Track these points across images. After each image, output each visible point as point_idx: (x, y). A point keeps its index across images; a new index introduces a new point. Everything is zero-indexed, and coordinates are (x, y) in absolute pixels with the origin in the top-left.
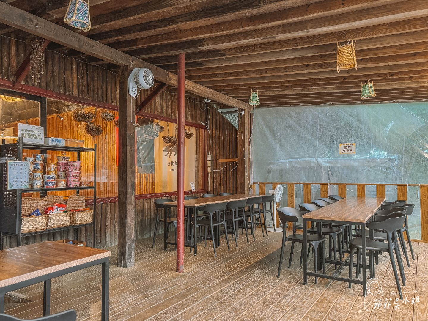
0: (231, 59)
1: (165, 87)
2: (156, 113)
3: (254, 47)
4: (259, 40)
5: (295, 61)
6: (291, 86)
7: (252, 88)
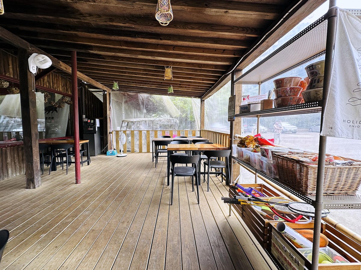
0: (107, 62)
1: (54, 70)
2: (45, 86)
3: (123, 58)
4: (128, 56)
5: (142, 70)
6: (135, 83)
7: (114, 80)
